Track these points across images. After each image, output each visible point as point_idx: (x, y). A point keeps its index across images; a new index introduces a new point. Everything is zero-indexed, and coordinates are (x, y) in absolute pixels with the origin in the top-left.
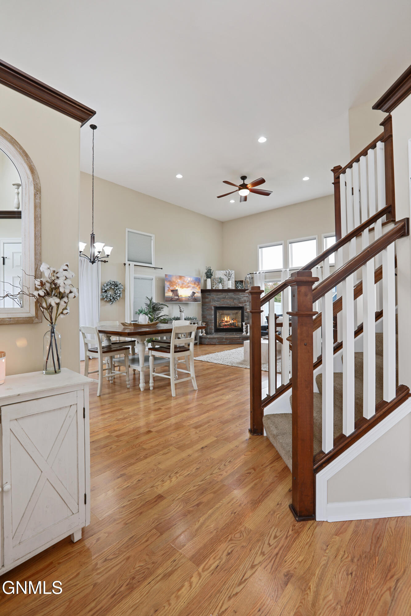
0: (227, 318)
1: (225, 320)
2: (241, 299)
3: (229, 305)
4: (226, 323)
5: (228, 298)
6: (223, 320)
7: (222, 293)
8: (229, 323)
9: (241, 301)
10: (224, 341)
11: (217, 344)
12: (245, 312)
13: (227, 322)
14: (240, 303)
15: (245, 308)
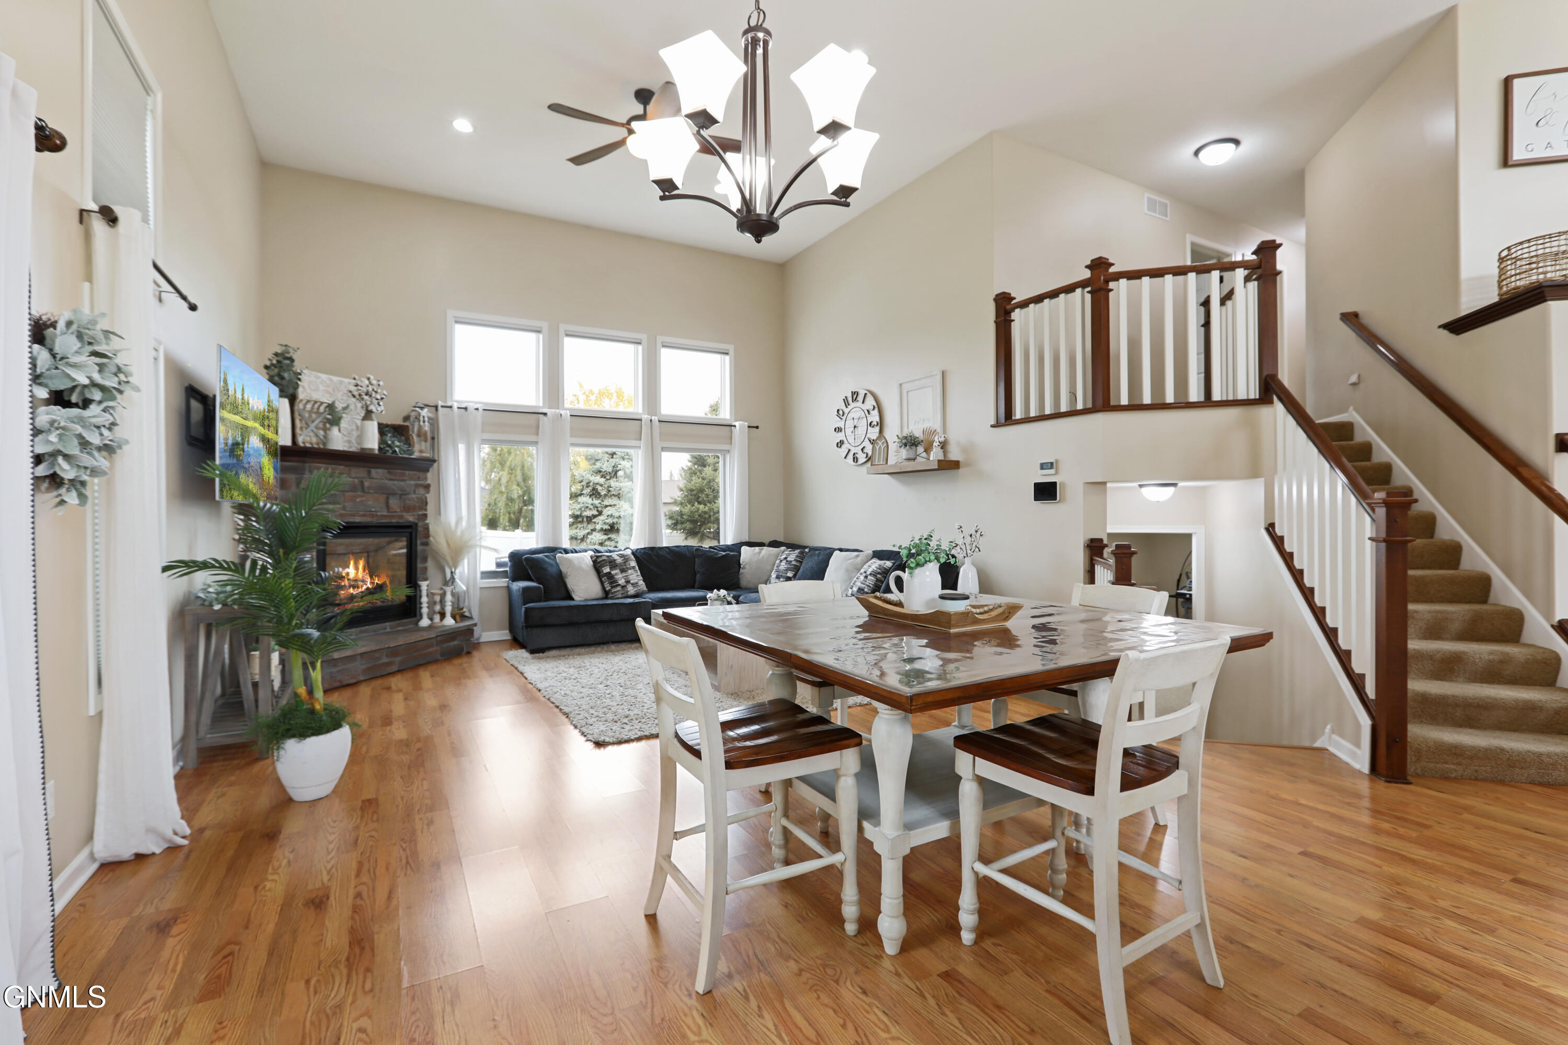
0: (357, 569)
1: (348, 574)
2: (409, 496)
3: (373, 516)
4: (351, 591)
5: (369, 488)
6: (342, 578)
7: (347, 469)
8: (365, 587)
9: (408, 502)
10: (385, 660)
11: (362, 678)
12: (419, 542)
13: (354, 584)
14: (407, 509)
15: (420, 529)
